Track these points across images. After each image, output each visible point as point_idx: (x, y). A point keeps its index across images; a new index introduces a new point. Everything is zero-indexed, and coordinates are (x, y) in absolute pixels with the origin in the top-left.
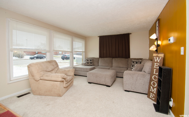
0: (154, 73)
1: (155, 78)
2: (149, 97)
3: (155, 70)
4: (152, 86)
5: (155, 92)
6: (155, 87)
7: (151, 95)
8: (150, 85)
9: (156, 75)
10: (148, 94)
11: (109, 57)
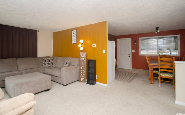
0: (82, 65)
1: (83, 68)
2: (80, 82)
3: (82, 62)
4: (81, 73)
5: (84, 77)
6: (84, 73)
7: (81, 80)
8: (80, 73)
9: (83, 66)
10: (79, 80)
11: (11, 58)
